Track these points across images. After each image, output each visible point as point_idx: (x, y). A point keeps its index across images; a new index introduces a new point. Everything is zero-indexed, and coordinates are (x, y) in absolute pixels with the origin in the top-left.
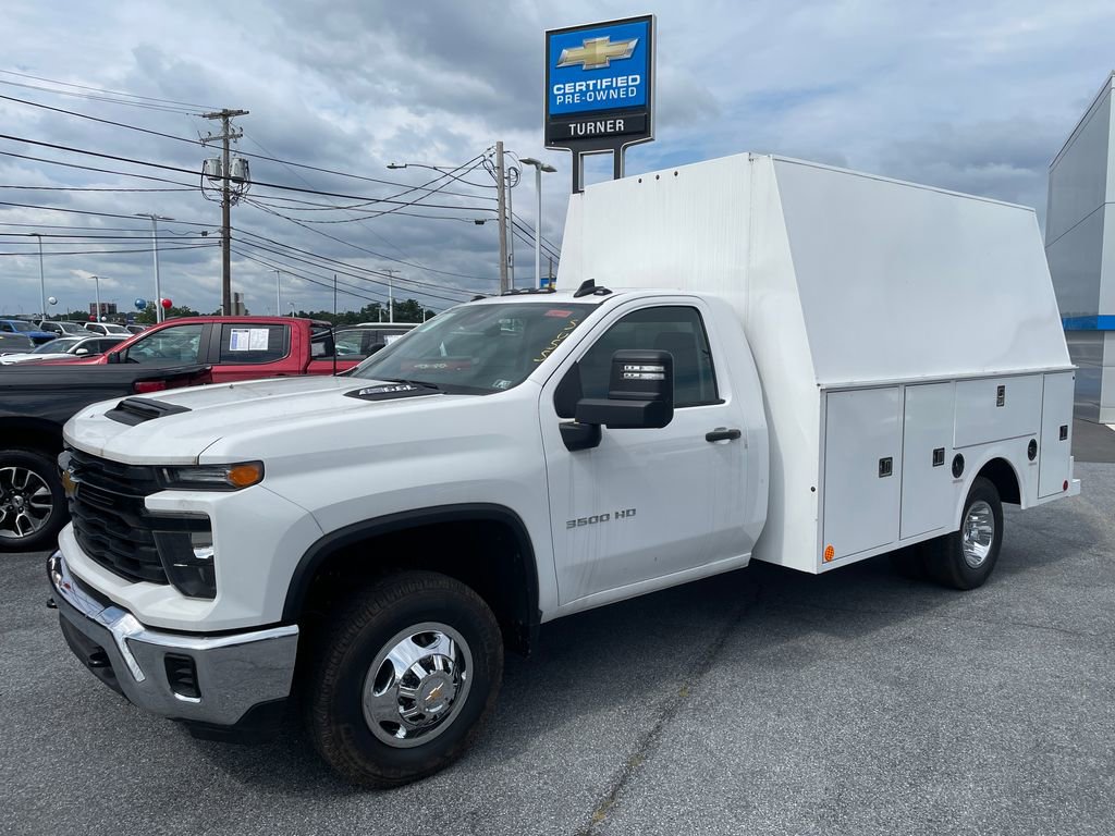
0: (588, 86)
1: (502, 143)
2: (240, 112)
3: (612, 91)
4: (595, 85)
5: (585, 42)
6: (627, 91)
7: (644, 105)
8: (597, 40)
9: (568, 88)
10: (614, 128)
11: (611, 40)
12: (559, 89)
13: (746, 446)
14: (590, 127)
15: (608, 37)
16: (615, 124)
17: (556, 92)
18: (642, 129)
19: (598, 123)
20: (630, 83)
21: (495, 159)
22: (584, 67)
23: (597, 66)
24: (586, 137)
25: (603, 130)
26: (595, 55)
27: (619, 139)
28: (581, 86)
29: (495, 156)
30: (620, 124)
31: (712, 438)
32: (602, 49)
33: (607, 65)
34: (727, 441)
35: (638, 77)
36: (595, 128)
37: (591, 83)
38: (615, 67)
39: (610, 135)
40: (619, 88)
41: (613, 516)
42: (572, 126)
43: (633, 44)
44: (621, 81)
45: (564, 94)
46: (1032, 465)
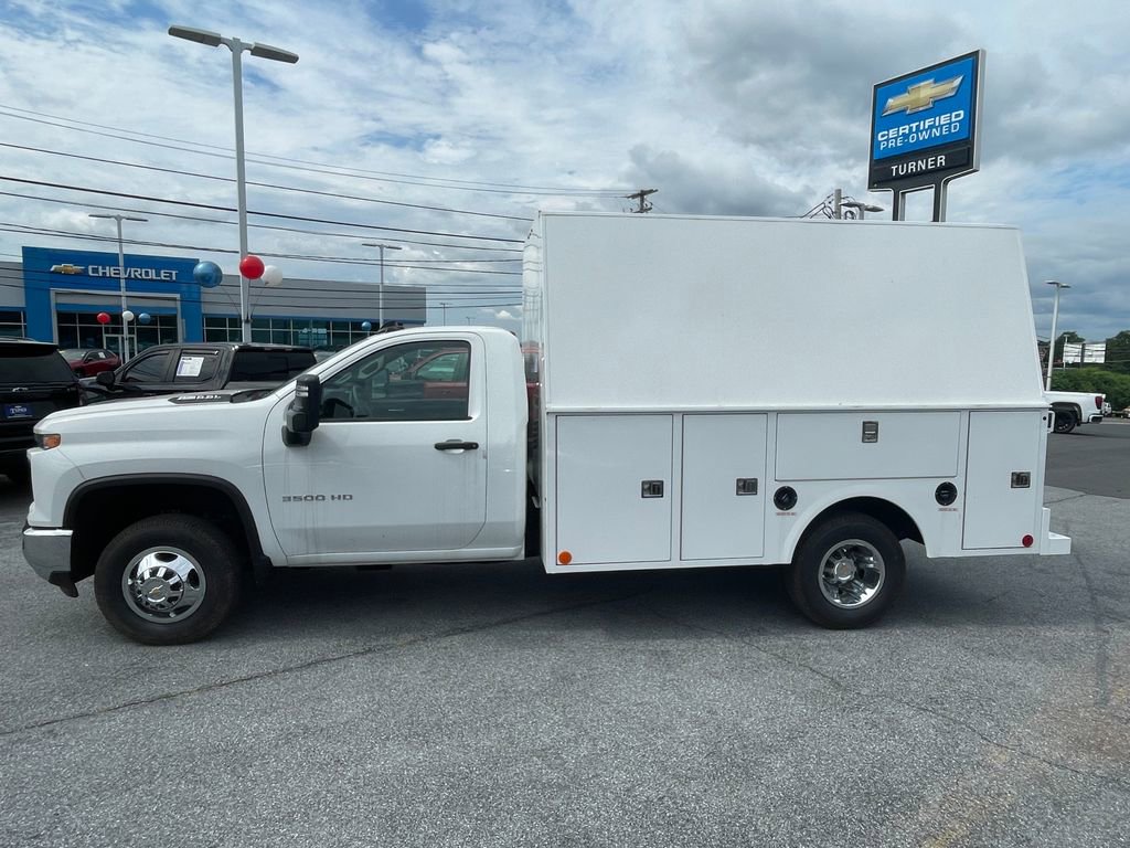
0: (911, 128)
1: (840, 190)
2: (651, 191)
3: (934, 130)
4: (918, 127)
5: (909, 88)
6: (950, 128)
7: (968, 138)
8: (922, 84)
9: (892, 133)
10: (936, 164)
11: (935, 82)
12: (882, 136)
13: (485, 457)
14: (912, 166)
15: (932, 80)
16: (936, 161)
17: (880, 139)
18: (964, 162)
19: (920, 162)
20: (953, 120)
21: (833, 206)
22: (908, 112)
23: (921, 109)
24: (907, 176)
25: (924, 168)
26: (918, 99)
27: (939, 175)
28: (904, 129)
29: (833, 203)
30: (941, 160)
31: (440, 447)
32: (927, 91)
33: (931, 106)
34: (462, 450)
35: (962, 112)
36: (916, 167)
37: (914, 125)
38: (940, 106)
39: (932, 171)
40: (941, 126)
41: (328, 497)
42: (894, 168)
43: (957, 82)
44: (944, 119)
45: (887, 140)
46: (945, 510)
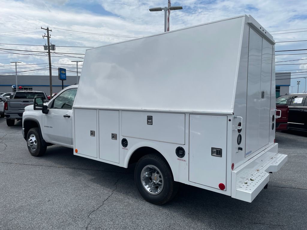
13: (71, 120)
31: (65, 116)
34: (68, 118)
46: (180, 160)
